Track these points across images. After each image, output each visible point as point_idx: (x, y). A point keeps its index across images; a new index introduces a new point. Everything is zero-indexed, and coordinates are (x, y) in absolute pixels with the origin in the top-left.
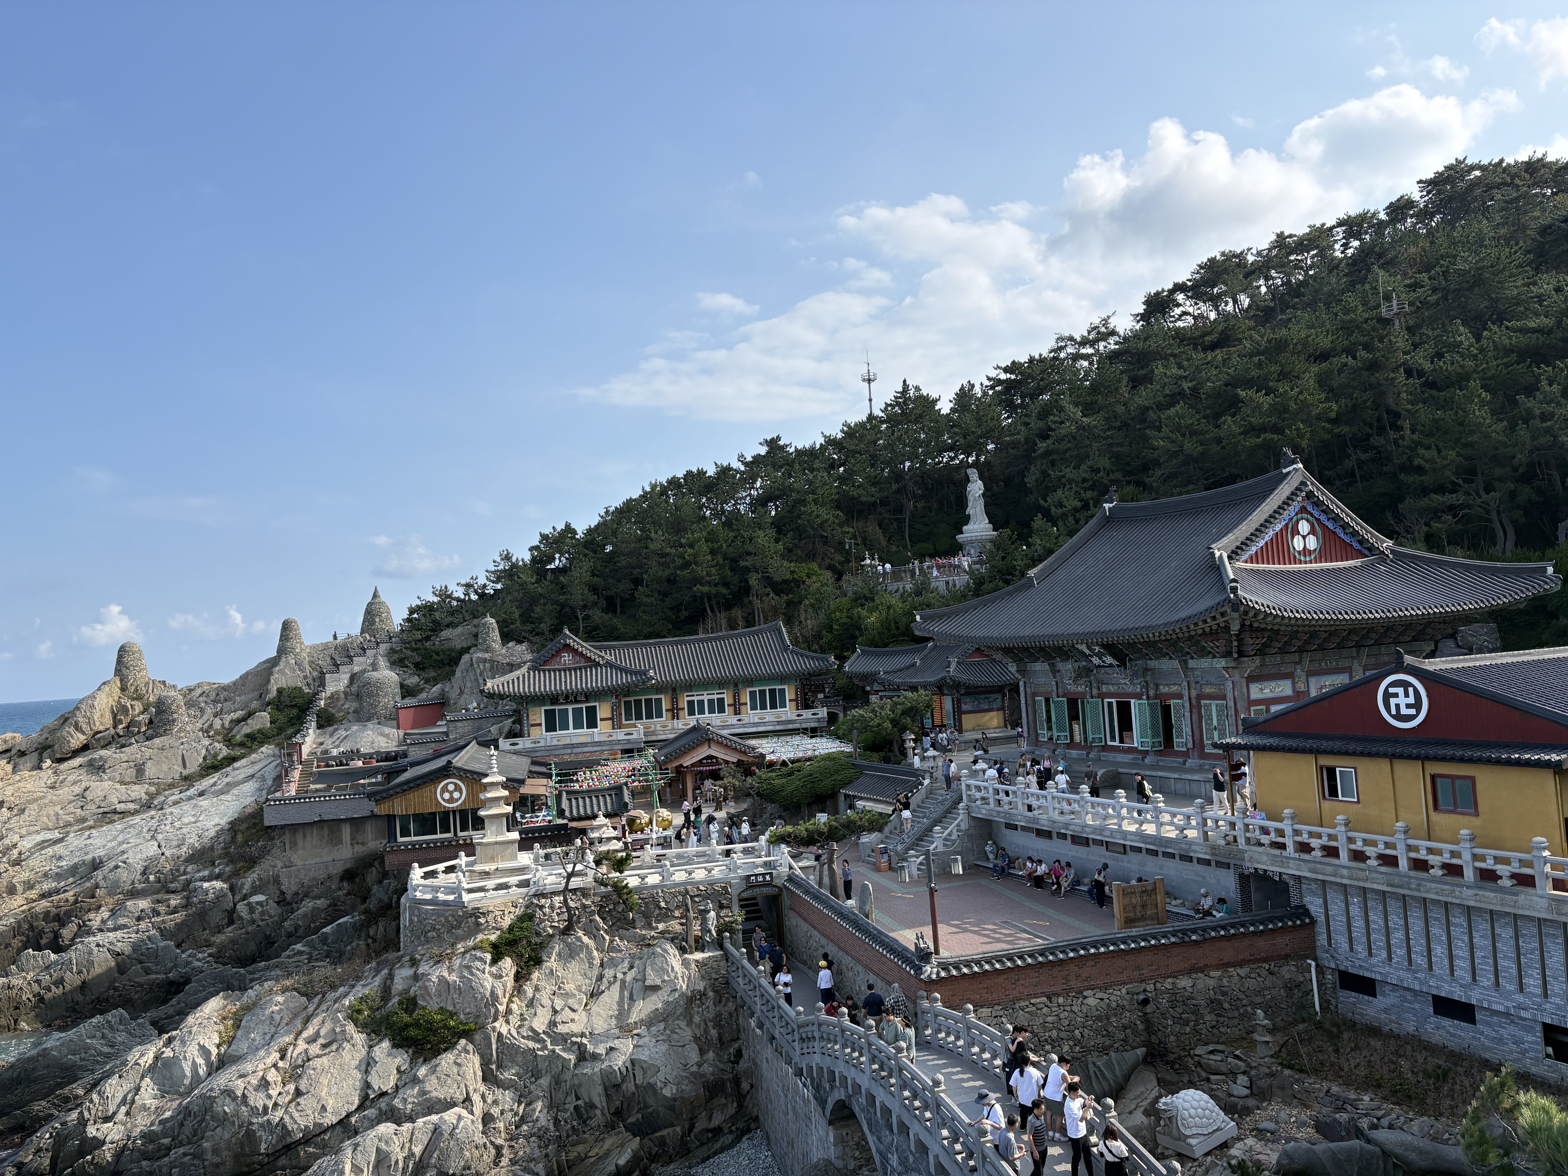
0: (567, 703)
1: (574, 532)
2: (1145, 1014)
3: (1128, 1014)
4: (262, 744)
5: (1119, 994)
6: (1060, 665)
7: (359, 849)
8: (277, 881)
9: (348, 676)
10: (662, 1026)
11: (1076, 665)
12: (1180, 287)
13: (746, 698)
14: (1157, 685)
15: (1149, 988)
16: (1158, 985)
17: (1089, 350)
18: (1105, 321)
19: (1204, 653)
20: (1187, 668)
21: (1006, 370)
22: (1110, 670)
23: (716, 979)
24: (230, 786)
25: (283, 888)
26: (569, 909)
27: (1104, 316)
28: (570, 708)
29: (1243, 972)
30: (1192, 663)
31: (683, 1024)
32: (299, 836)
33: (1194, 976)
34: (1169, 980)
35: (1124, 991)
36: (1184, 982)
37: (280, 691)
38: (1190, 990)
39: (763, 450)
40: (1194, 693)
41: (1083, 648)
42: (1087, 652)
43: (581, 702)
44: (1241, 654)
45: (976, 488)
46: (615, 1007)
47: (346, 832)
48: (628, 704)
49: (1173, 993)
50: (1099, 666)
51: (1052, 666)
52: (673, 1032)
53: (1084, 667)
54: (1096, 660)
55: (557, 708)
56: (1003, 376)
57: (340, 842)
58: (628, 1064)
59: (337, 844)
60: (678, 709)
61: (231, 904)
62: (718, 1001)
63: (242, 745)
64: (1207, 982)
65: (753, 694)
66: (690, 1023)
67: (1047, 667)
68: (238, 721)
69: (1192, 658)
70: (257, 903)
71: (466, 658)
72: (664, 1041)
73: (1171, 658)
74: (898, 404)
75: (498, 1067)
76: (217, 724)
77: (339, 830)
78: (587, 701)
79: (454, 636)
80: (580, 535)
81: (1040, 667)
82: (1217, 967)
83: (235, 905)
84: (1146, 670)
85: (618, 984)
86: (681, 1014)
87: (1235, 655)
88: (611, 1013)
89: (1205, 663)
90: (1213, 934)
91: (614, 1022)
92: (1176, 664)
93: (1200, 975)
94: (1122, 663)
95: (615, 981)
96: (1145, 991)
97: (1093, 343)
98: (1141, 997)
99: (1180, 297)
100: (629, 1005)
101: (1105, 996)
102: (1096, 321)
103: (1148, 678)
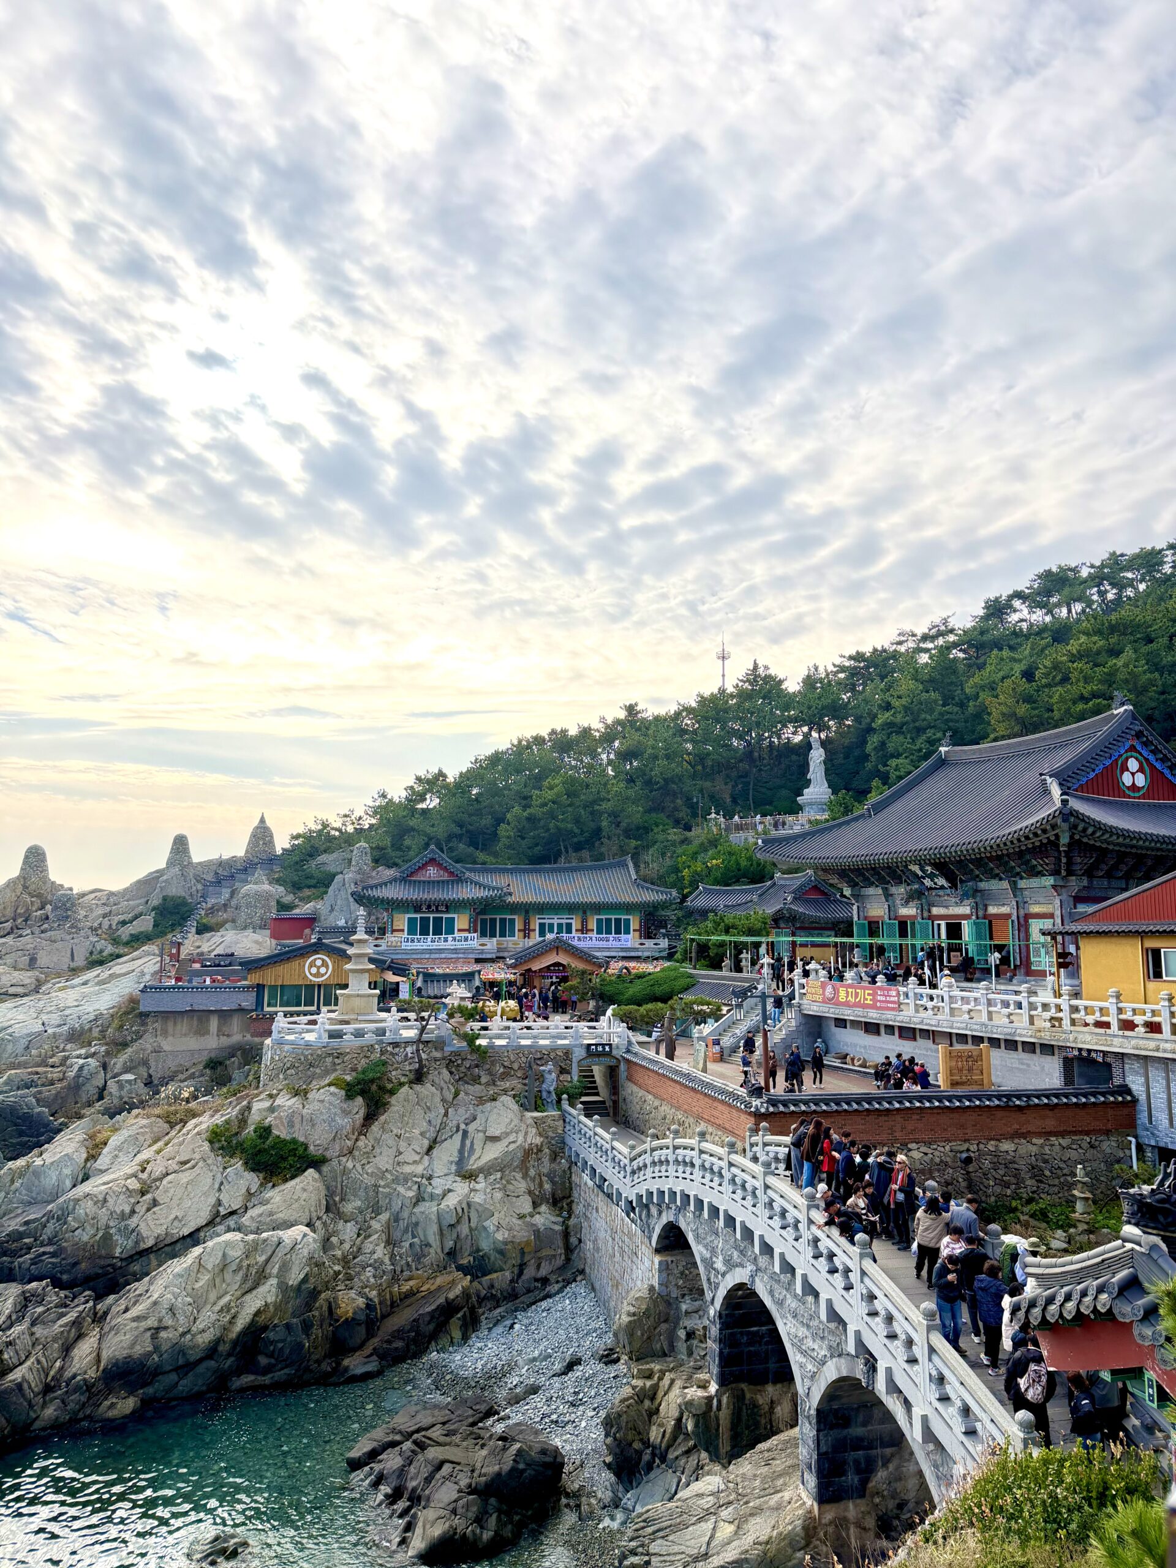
0: (429, 912)
1: (445, 776)
2: (968, 1173)
3: (951, 1171)
4: (144, 944)
5: (942, 1151)
6: (893, 890)
7: (225, 1041)
8: (145, 1063)
9: (229, 890)
10: (499, 1175)
11: (908, 888)
12: (1018, 595)
13: (593, 924)
14: (986, 907)
15: (974, 1148)
16: (982, 1146)
17: (930, 645)
18: (945, 622)
19: (1034, 873)
20: (1016, 888)
21: (851, 658)
22: (941, 893)
23: (553, 1138)
24: (112, 976)
25: (151, 1071)
26: (420, 1061)
27: (944, 616)
28: (431, 916)
29: (1065, 1142)
30: (1022, 884)
31: (519, 1176)
32: (170, 1024)
33: (1016, 1141)
34: (992, 1142)
35: (948, 1148)
36: (1007, 1146)
37: (165, 898)
38: (1012, 1154)
39: (622, 715)
40: (1022, 913)
41: (915, 868)
42: (920, 873)
43: (442, 912)
44: (1070, 873)
45: (817, 756)
46: (456, 1154)
47: (214, 1023)
48: (484, 921)
49: (996, 1154)
50: (931, 888)
51: (885, 890)
52: (508, 1182)
53: (916, 890)
54: (928, 882)
55: (418, 916)
56: (847, 664)
57: (207, 1032)
58: (464, 1206)
59: (203, 1035)
60: (530, 930)
61: (103, 1082)
62: (554, 1157)
63: (127, 944)
64: (1029, 1149)
65: (599, 921)
66: (525, 1176)
67: (880, 891)
68: (124, 923)
69: (1021, 878)
70: (127, 1081)
71: (339, 878)
72: (500, 1189)
73: (1001, 879)
74: (748, 681)
75: (342, 1200)
76: (106, 925)
77: (208, 1020)
78: (447, 912)
79: (329, 861)
80: (450, 779)
81: (874, 891)
82: (1039, 1134)
83: (106, 1082)
84: (976, 891)
85: (460, 1133)
86: (517, 1167)
87: (1064, 873)
88: (451, 1159)
89: (1034, 882)
90: (1036, 1101)
91: (454, 1168)
92: (1005, 884)
93: (1023, 1141)
94: (954, 886)
95: (458, 1130)
96: (968, 1150)
97: (933, 638)
98: (964, 1155)
99: (1017, 603)
100: (469, 1153)
101: (929, 1151)
102: (937, 621)
103: (978, 899)
